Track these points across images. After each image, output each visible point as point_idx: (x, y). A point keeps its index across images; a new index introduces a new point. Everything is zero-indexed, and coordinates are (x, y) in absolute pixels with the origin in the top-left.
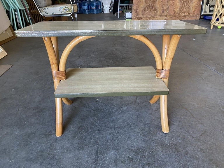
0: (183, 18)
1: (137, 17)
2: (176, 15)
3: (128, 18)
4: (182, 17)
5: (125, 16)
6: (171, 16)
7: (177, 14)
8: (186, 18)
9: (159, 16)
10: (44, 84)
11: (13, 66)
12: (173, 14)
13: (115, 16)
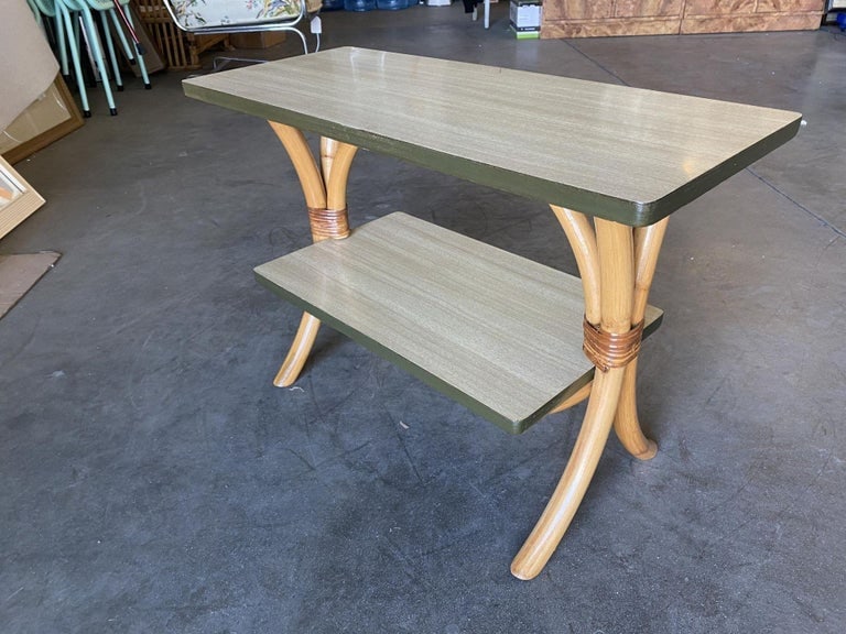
0: (751, 25)
1: (563, 22)
2: (724, 10)
3: (524, 29)
4: (749, 21)
5: (511, 18)
6: (704, 17)
7: (728, 6)
8: (764, 22)
9: (652, 19)
10: (182, 343)
11: (63, 259)
12: (709, 7)
13: (474, 19)
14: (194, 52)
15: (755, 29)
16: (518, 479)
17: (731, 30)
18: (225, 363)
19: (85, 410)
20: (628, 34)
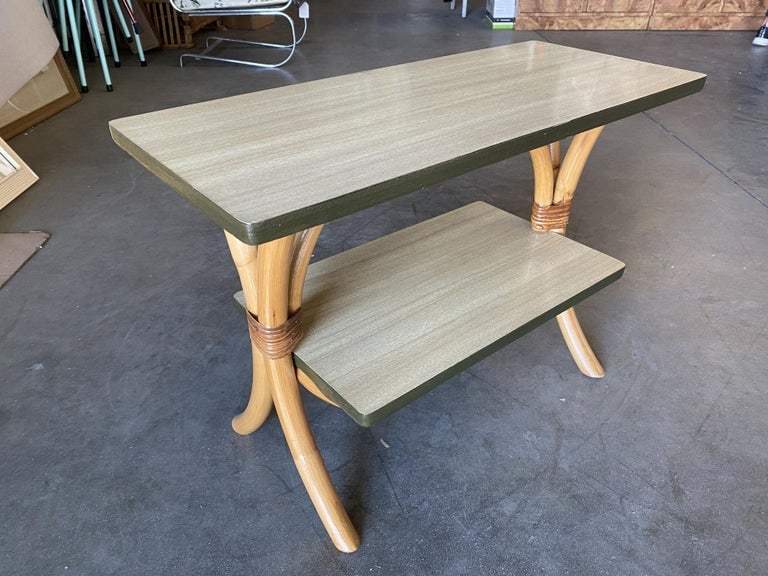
0: (717, 24)
1: (537, 15)
2: (691, 9)
3: (499, 20)
4: (714, 20)
5: (488, 8)
6: (672, 15)
7: (695, 4)
8: (728, 21)
9: (622, 14)
10: (163, 337)
11: (50, 241)
12: (677, 5)
13: (452, 7)
14: (188, 32)
15: (720, 28)
16: (503, 514)
17: (697, 28)
18: (205, 362)
19: (62, 409)
20: (599, 28)
